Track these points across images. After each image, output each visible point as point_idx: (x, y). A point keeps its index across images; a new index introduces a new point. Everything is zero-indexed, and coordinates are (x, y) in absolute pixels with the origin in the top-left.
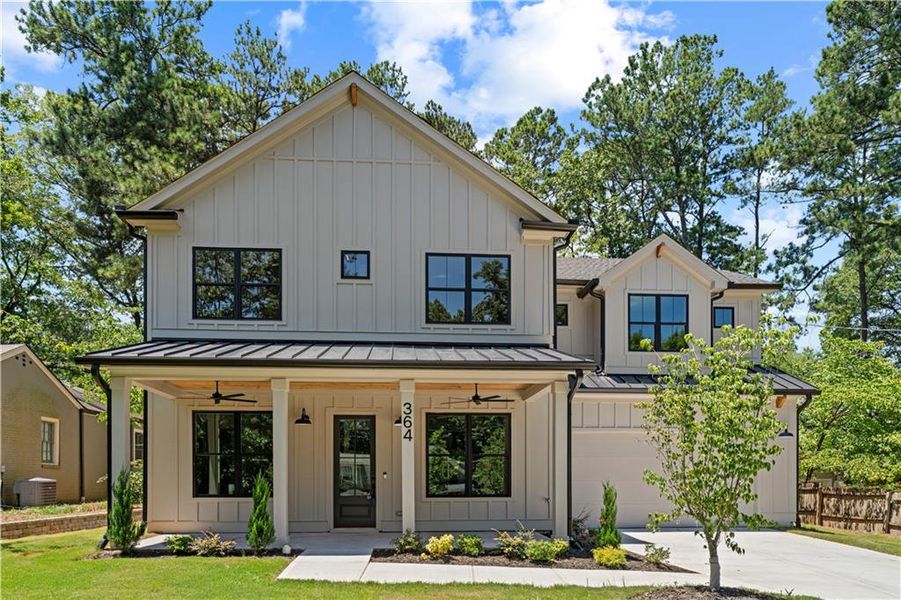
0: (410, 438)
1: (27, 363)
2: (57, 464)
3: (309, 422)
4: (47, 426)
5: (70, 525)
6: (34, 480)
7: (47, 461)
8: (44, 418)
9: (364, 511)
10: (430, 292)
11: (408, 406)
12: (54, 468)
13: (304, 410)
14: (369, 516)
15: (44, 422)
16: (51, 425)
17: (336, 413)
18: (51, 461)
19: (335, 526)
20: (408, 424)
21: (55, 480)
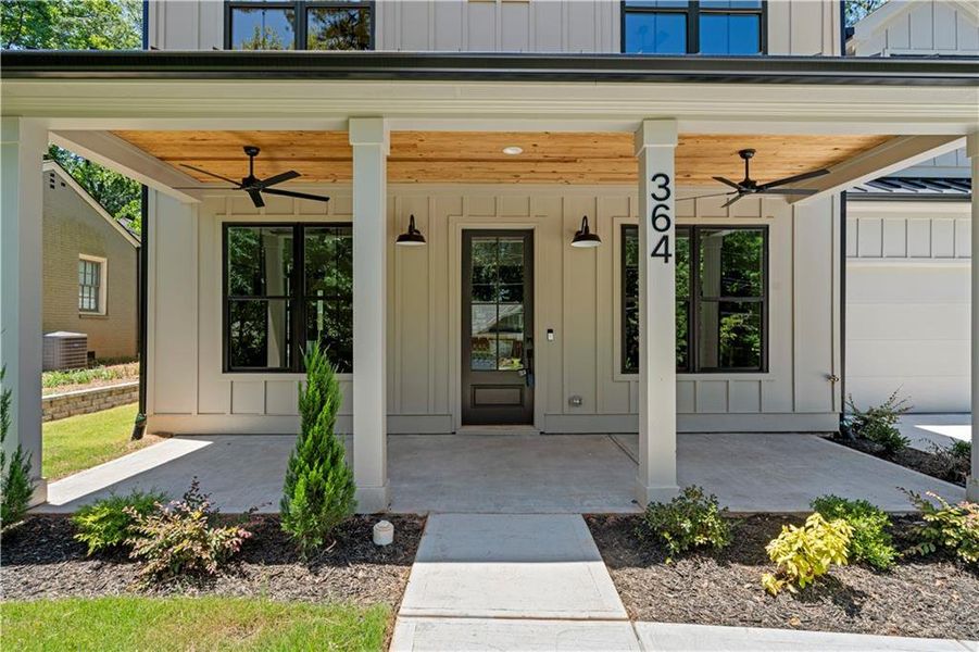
0: (666, 256)
1: (57, 184)
2: (104, 313)
3: (420, 239)
4: (89, 267)
5: (50, 411)
6: (57, 334)
7: (90, 310)
8: (82, 256)
9: (511, 396)
10: (627, 16)
11: (661, 181)
12: (99, 318)
13: (412, 218)
14: (521, 404)
15: (85, 261)
16: (98, 265)
17: (465, 228)
18: (97, 309)
19: (465, 422)
20: (661, 223)
21: (84, 335)
